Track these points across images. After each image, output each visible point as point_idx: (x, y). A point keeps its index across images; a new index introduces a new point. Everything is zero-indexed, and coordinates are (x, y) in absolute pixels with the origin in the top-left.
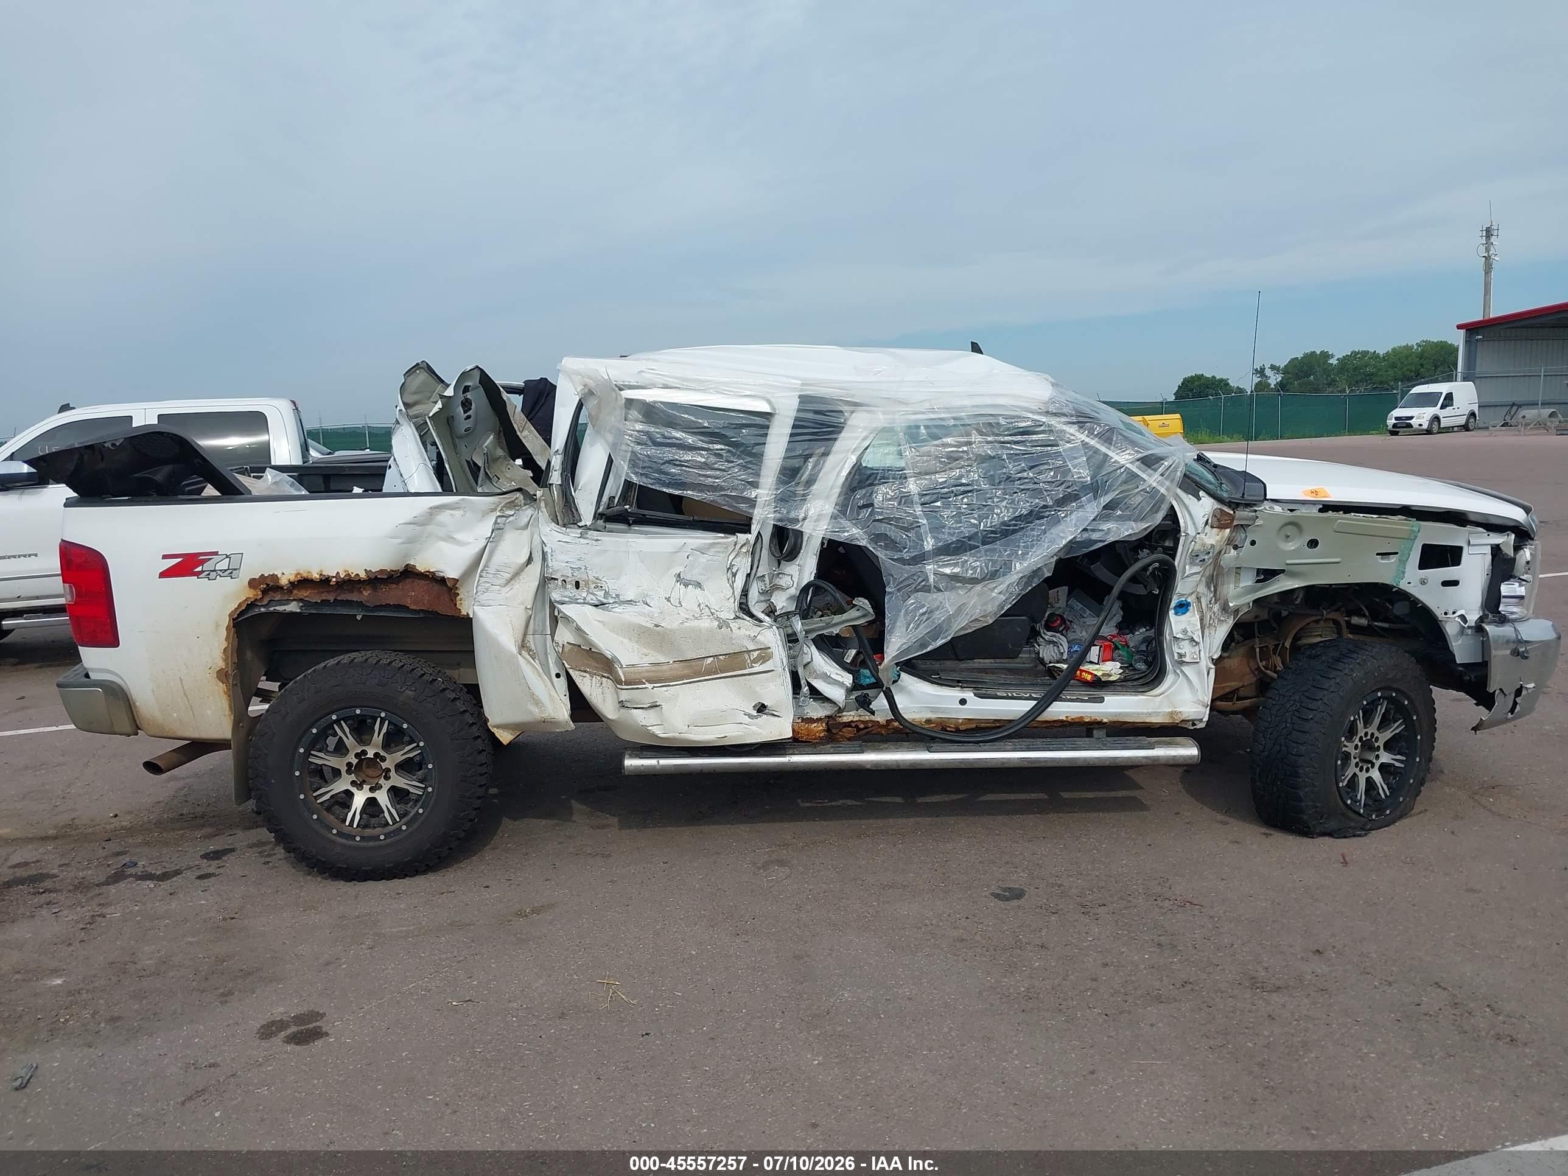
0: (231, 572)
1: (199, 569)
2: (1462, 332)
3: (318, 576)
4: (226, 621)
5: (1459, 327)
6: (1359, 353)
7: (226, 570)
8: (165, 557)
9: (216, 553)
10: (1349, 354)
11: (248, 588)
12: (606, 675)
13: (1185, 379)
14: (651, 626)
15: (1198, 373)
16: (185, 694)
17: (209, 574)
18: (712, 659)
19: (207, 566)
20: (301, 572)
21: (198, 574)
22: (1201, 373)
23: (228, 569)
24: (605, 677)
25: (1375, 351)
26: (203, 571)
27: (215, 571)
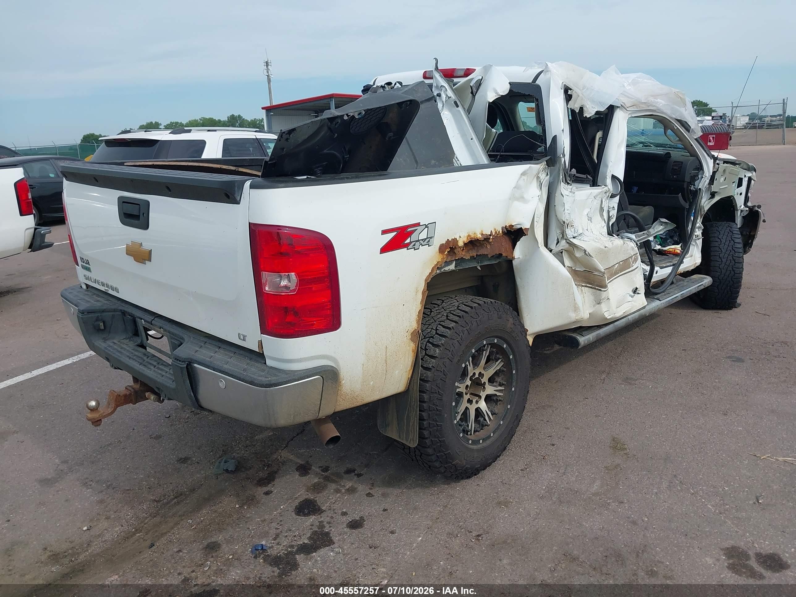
0: (428, 241)
1: (408, 241)
2: (264, 111)
3: (480, 236)
4: (422, 286)
5: (263, 108)
6: (174, 123)
7: (425, 239)
8: (384, 232)
9: (418, 224)
10: (169, 123)
11: (438, 253)
12: (583, 284)
13: (84, 136)
14: (603, 248)
15: (91, 133)
16: (386, 361)
17: (414, 245)
18: (617, 265)
19: (414, 237)
20: (471, 234)
21: (406, 246)
22: (93, 133)
23: (427, 238)
24: (583, 286)
25: (181, 122)
26: (411, 242)
27: (418, 241)
